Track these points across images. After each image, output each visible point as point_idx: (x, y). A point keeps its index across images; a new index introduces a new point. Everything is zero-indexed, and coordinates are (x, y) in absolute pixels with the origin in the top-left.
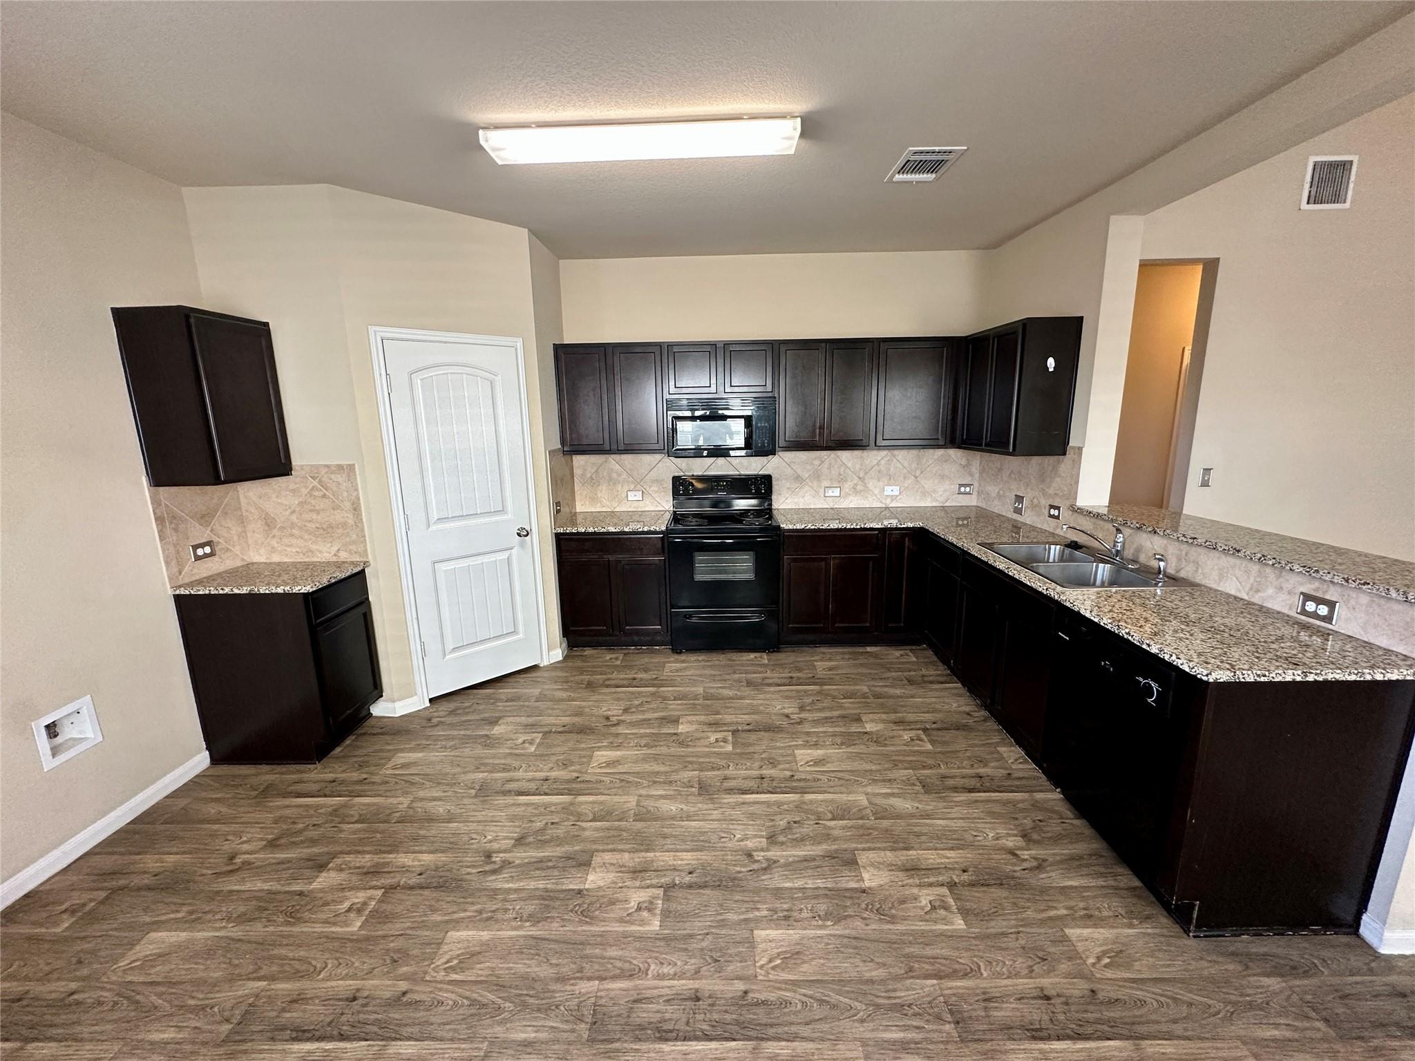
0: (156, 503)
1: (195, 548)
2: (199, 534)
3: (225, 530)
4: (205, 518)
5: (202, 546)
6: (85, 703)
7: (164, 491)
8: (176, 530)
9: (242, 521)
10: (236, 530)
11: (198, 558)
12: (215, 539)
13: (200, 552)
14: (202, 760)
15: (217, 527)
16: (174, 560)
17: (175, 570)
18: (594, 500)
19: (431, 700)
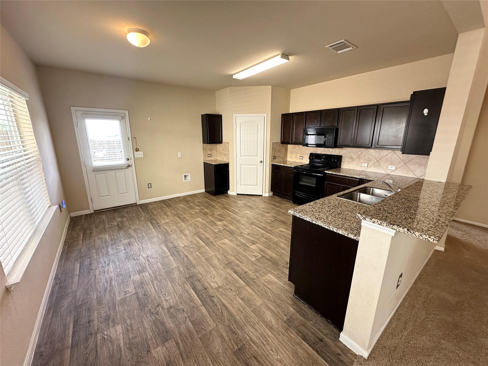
0: (203, 146)
1: (208, 155)
2: (209, 152)
3: (214, 152)
4: (211, 150)
5: (209, 155)
6: (189, 174)
7: (205, 145)
8: (205, 151)
9: (217, 152)
10: (216, 153)
11: (208, 157)
12: (212, 154)
13: (209, 156)
14: (203, 190)
15: (212, 152)
16: (205, 156)
17: (204, 158)
18: (291, 158)
19: (237, 194)
